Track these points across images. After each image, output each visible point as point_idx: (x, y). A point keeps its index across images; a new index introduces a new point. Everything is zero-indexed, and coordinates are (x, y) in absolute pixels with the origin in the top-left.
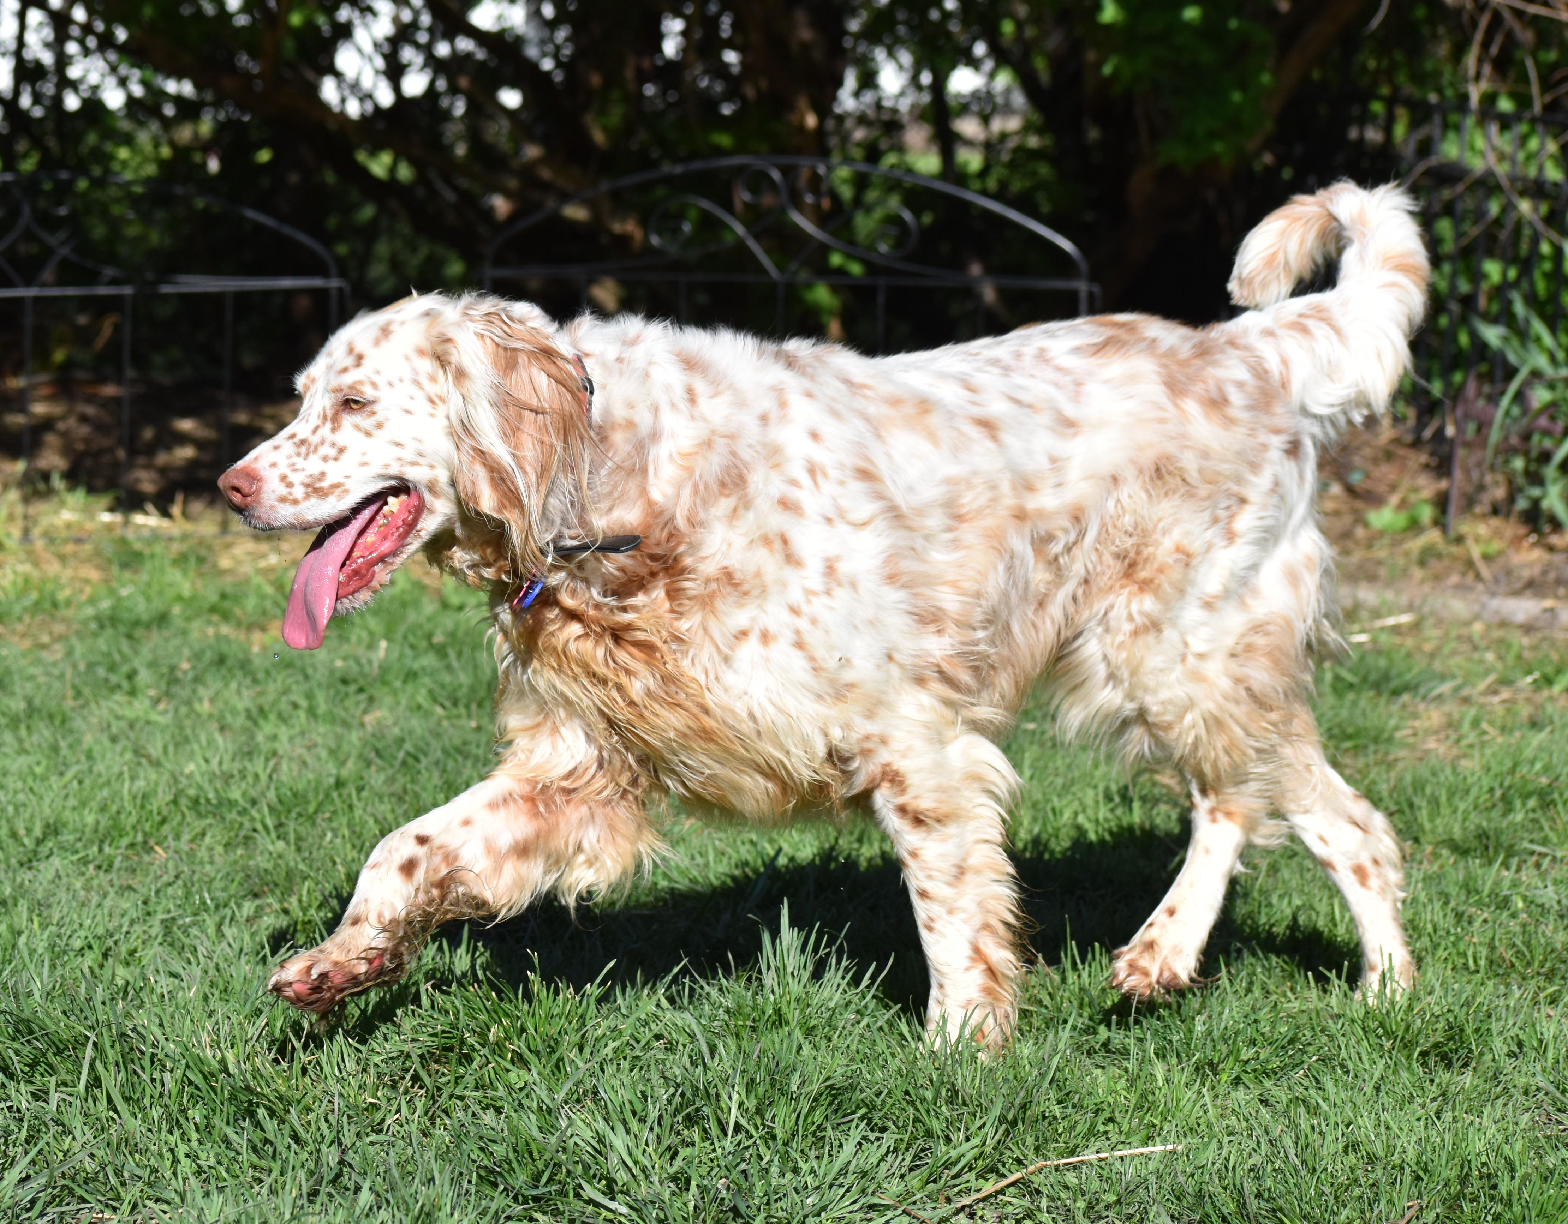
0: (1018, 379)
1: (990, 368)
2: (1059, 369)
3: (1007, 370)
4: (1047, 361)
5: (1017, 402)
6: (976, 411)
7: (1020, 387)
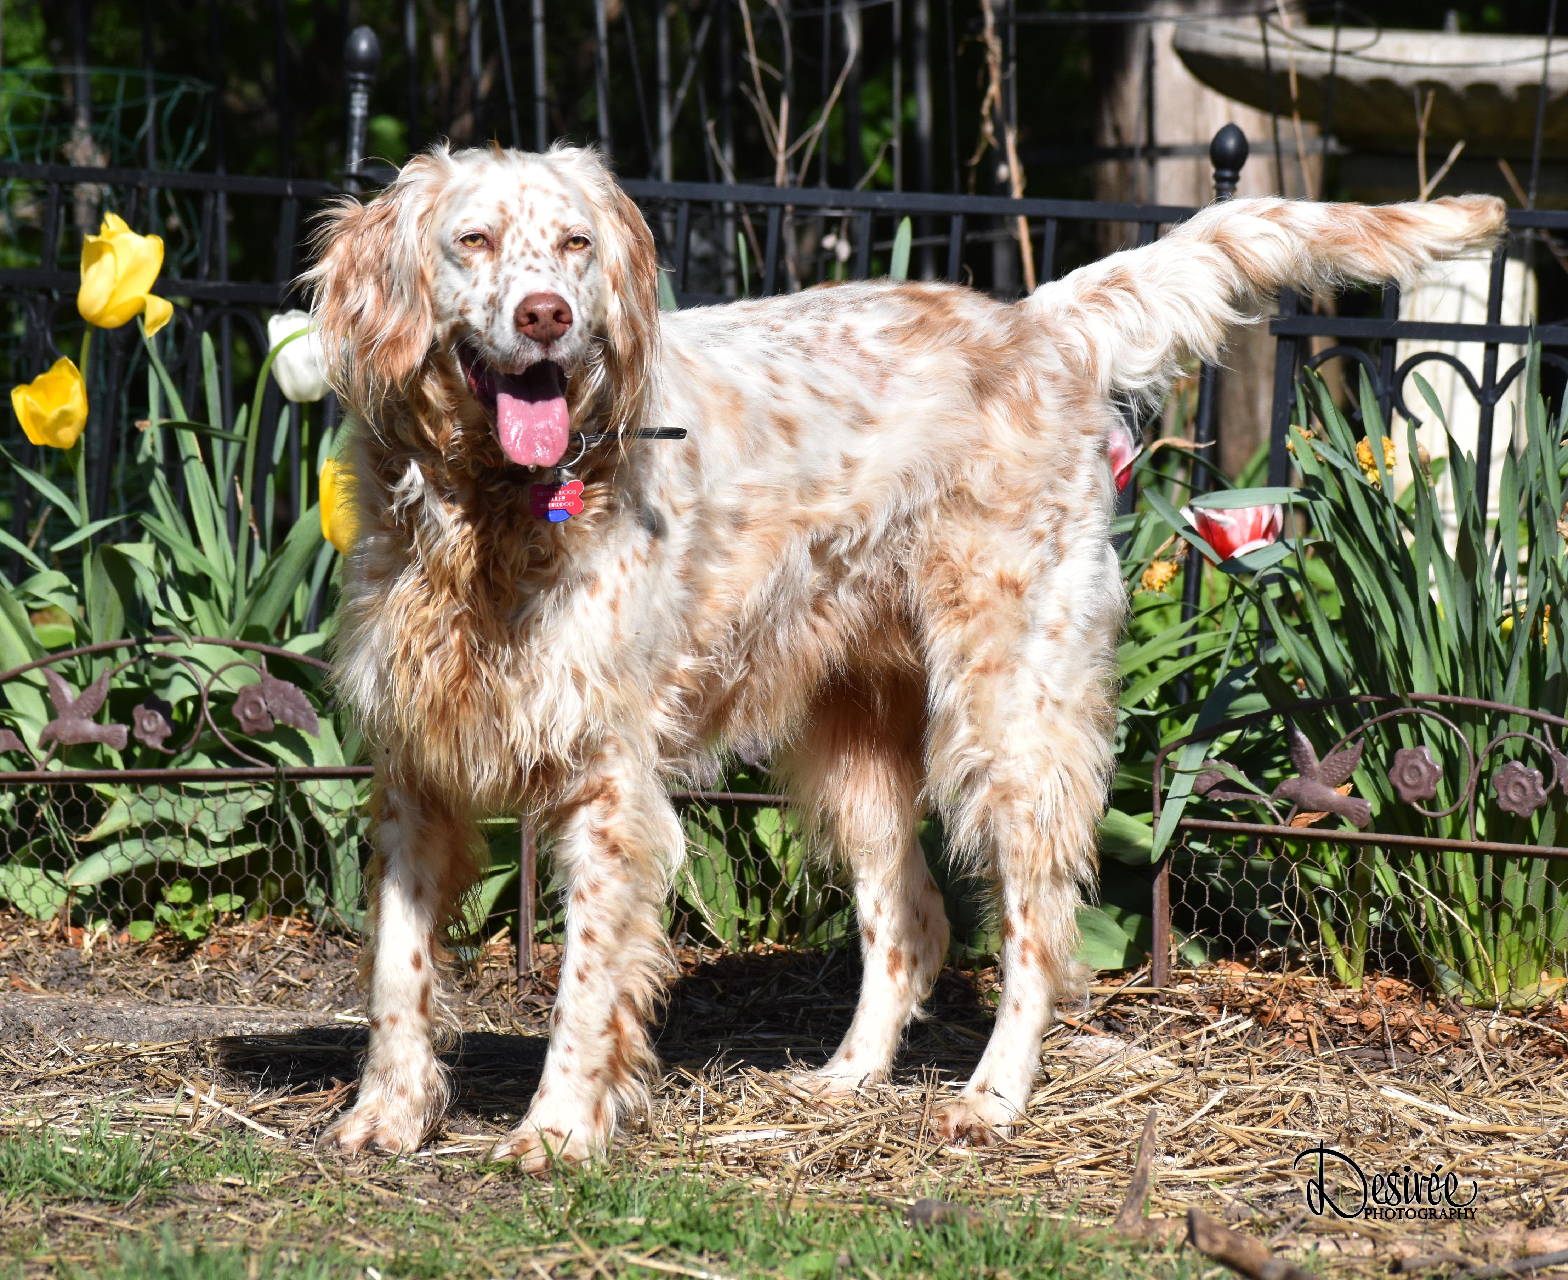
0: (820, 365)
1: (791, 350)
2: (863, 355)
3: (809, 353)
4: (852, 344)
5: (817, 394)
6: (778, 407)
7: (825, 377)
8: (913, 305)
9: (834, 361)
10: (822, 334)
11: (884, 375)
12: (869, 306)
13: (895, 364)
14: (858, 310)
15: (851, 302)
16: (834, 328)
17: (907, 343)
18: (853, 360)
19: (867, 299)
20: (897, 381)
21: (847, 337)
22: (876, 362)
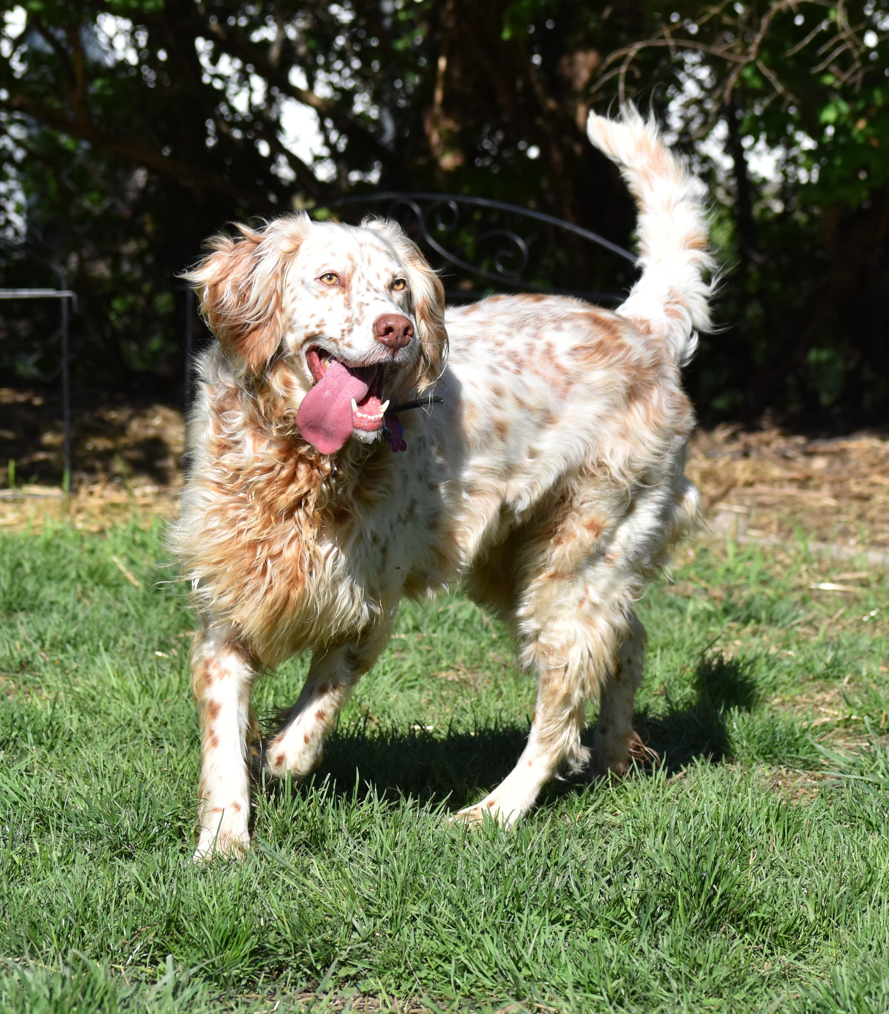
2: (557, 367)
3: (520, 366)
4: (551, 358)
8: (596, 329)
9: (537, 372)
10: (531, 349)
11: (570, 383)
12: (567, 326)
13: (579, 375)
14: (558, 329)
15: (554, 321)
16: (540, 345)
17: (589, 360)
18: (550, 372)
19: (566, 319)
20: (578, 388)
21: (549, 352)
22: (566, 373)
